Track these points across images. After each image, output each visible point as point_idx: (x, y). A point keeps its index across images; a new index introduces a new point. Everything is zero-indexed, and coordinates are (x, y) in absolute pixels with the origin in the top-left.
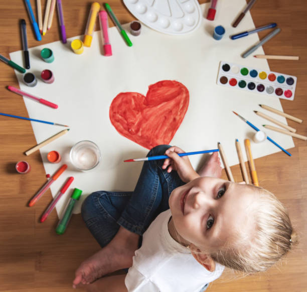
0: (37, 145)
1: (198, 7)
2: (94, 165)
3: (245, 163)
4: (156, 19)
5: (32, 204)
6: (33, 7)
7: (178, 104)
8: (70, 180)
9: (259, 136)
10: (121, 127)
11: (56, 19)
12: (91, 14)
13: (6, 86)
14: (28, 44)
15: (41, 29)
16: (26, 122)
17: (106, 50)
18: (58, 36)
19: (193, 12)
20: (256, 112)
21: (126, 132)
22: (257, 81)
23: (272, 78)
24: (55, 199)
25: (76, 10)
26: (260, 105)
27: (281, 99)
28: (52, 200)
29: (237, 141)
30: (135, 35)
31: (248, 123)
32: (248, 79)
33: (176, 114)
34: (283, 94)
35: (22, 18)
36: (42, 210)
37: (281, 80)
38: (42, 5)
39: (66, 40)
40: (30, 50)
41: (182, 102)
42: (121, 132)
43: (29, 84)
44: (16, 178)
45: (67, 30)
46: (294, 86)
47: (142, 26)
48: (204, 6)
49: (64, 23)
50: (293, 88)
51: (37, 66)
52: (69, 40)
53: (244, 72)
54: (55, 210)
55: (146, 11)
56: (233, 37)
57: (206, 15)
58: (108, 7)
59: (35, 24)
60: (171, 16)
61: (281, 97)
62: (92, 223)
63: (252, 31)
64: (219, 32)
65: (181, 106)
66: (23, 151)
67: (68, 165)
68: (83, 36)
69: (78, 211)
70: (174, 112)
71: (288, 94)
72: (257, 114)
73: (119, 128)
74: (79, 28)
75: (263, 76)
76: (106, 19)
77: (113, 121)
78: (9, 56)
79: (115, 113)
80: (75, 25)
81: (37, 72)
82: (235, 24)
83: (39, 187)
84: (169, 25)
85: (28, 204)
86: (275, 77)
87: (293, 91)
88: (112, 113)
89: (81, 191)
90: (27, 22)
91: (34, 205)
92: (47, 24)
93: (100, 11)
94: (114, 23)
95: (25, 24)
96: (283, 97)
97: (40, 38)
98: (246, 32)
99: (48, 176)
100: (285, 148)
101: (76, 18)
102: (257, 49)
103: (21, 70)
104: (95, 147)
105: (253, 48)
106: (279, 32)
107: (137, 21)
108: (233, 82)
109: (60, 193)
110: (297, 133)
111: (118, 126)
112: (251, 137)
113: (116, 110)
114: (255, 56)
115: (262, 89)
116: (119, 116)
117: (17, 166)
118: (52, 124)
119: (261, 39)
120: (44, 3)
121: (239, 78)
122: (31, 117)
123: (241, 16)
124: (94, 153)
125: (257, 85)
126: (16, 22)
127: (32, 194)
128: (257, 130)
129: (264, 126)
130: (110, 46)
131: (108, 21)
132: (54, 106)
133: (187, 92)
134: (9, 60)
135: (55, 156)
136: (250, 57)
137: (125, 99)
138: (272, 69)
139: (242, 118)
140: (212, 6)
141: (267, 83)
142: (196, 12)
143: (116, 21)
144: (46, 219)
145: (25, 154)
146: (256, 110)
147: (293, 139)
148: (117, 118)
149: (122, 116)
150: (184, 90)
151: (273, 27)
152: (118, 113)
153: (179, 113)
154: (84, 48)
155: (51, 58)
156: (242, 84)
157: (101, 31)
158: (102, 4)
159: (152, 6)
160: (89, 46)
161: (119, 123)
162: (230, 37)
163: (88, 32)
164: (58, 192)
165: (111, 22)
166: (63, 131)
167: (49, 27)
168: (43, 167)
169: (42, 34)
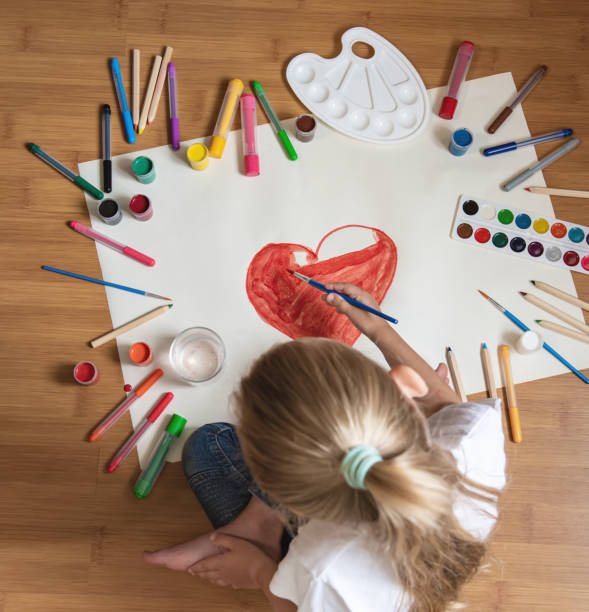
0: (113, 330)
1: (422, 92)
2: (211, 375)
3: (498, 389)
4: (345, 113)
5: (94, 438)
6: (125, 84)
7: (374, 271)
8: (166, 398)
9: (529, 340)
10: (267, 306)
11: (163, 105)
12: (226, 101)
13: (68, 220)
14: (112, 149)
15: (136, 123)
16: (98, 288)
17: (249, 164)
18: (165, 136)
19: (414, 101)
20: (524, 294)
21: (274, 317)
22: (529, 235)
23: (558, 231)
24: (136, 433)
25: (199, 92)
26: (533, 282)
27: (572, 271)
28: (132, 433)
29: (484, 346)
30: (304, 140)
31: (507, 314)
32: (512, 231)
33: (371, 289)
34: (580, 264)
35: (106, 102)
36: (113, 450)
37: (576, 236)
38: (141, 81)
39: (178, 145)
40: (114, 159)
41: (383, 267)
42: (265, 316)
43: (106, 219)
44: (71, 391)
45: (181, 128)
47: (318, 125)
48: (435, 91)
49: (178, 114)
51: (125, 187)
52: (182, 144)
53: (505, 217)
54: (135, 452)
55: (326, 97)
56: (487, 152)
57: (438, 110)
58: (258, 87)
59: (127, 114)
60: (373, 107)
61: (573, 268)
62: (200, 480)
63: (524, 142)
64: (462, 140)
65: (381, 275)
66: (88, 339)
67: (164, 370)
68: (209, 138)
69: (176, 457)
70: (366, 285)
72: (526, 299)
73: (262, 309)
74: (203, 123)
75: (541, 226)
76: (253, 110)
77: (252, 294)
78: (76, 169)
79: (257, 280)
80: (197, 119)
81: (124, 199)
82: (492, 128)
83: (111, 407)
84: (367, 124)
85: (89, 436)
86: (565, 231)
88: (251, 281)
89: (185, 421)
90: (113, 109)
91: (98, 440)
92: (148, 116)
93: (243, 95)
94: (267, 117)
95: (110, 112)
96: (579, 268)
97: (132, 139)
98: (514, 143)
99: (127, 388)
100: (578, 367)
101: (199, 106)
102: (532, 175)
103: (95, 195)
104: (216, 342)
105: (525, 173)
106: (576, 147)
107: (309, 115)
108: (483, 236)
109: (146, 420)
111: (262, 305)
112: (512, 342)
113: (258, 274)
114: (528, 189)
115: (537, 252)
116: (263, 287)
118: (142, 293)
119: (540, 158)
120: (145, 78)
121: (496, 227)
122: (107, 278)
123: (506, 112)
124: (213, 352)
125: (528, 243)
126: (94, 108)
128: (525, 329)
129: (538, 321)
130: (257, 157)
131: (256, 113)
132: (148, 262)
133: (394, 250)
134: (76, 175)
135: (142, 352)
136: (518, 190)
137: (276, 256)
138: (559, 215)
139: (496, 305)
140: (450, 92)
141: (548, 240)
142: (420, 104)
143: (272, 116)
144: (117, 466)
145: (89, 345)
146: (524, 291)
148: (260, 290)
149: (269, 287)
150: (388, 245)
151: (565, 136)
152: (263, 280)
153: (376, 289)
154: (210, 161)
155: (150, 175)
156: (500, 240)
157: (243, 131)
158: (247, 83)
159: (339, 88)
160: (219, 157)
161: (262, 300)
162: (481, 150)
163: (218, 131)
164: (144, 419)
165: (262, 115)
166: (160, 307)
167: (151, 120)
168: (120, 371)
169: (137, 132)
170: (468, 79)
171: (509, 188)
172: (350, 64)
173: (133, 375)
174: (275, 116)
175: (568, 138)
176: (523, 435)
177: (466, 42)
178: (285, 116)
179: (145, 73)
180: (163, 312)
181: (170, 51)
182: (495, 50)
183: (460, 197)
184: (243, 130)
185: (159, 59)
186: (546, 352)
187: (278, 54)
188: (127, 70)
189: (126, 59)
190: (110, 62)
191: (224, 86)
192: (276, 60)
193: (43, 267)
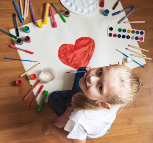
0: (25, 72)
1: (96, 2)
4: (77, 8)
6: (18, 8)
7: (90, 48)
8: (42, 87)
9: (129, 59)
11: (29, 12)
12: (46, 9)
13: (8, 45)
14: (18, 25)
15: (23, 17)
16: (20, 61)
17: (54, 25)
18: (31, 20)
19: (94, 4)
20: (126, 49)
21: (66, 62)
22: (126, 34)
23: (133, 32)
25: (39, 8)
26: (128, 45)
27: (138, 42)
28: (34, 96)
30: (67, 17)
31: (123, 54)
32: (122, 33)
33: (89, 52)
35: (14, 13)
37: (137, 33)
38: (23, 6)
40: (19, 28)
41: (92, 46)
42: (64, 63)
43: (19, 44)
44: (17, 88)
45: (35, 17)
46: (144, 35)
47: (70, 13)
49: (34, 14)
50: (143, 36)
51: (22, 35)
52: (36, 21)
53: (120, 30)
54: (36, 101)
55: (71, 5)
56: (113, 15)
57: (100, 5)
58: (54, 5)
59: (20, 15)
60: (83, 6)
63: (122, 11)
64: (106, 13)
65: (91, 48)
66: (19, 75)
67: (41, 80)
68: (43, 19)
69: (46, 101)
70: (88, 52)
71: (141, 39)
72: (127, 50)
74: (41, 16)
75: (129, 31)
77: (60, 58)
78: (9, 32)
79: (60, 54)
80: (39, 15)
81: (23, 38)
82: (114, 8)
84: (83, 11)
85: (23, 100)
87: (144, 37)
88: (59, 54)
89: (47, 92)
91: (26, 100)
92: (26, 15)
93: (50, 7)
94: (57, 12)
95: (15, 16)
96: (139, 40)
97: (23, 22)
98: (119, 11)
99: (31, 86)
100: (142, 64)
102: (125, 19)
103: (15, 37)
104: (52, 71)
105: (123, 19)
106: (135, 11)
107: (67, 10)
108: (115, 35)
110: (147, 57)
111: (63, 60)
112: (125, 61)
114: (124, 23)
115: (128, 38)
117: (17, 82)
119: (127, 14)
121: (118, 33)
122: (22, 59)
123: (117, 4)
124: (52, 74)
125: (126, 36)
126: (11, 15)
127: (25, 94)
128: (128, 57)
129: (131, 55)
130: (56, 23)
131: (54, 11)
132: (32, 53)
133: (94, 42)
134: (9, 33)
135: (34, 76)
136: (122, 23)
137: (65, 47)
138: (132, 28)
139: (120, 52)
141: (131, 35)
144: (32, 105)
145: (20, 76)
147: (145, 60)
148: (62, 56)
149: (64, 55)
150: (92, 40)
151: (132, 8)
152: (62, 54)
153: (91, 52)
154: (44, 25)
155: (29, 30)
156: (119, 36)
158: (50, 4)
159: (74, 2)
160: (46, 24)
161: (63, 59)
163: (45, 17)
164: (37, 93)
166: (37, 64)
168: (29, 82)
169: (24, 20)
173: (32, 82)
174: (59, 12)
178: (62, 11)
183: (108, 27)
184: (51, 16)
186: (133, 62)
188: (18, 4)
189: (18, 1)
191: (45, 6)
193: (4, 58)
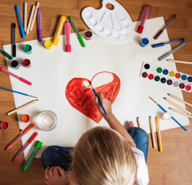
0: (16, 109)
1: (131, 24)
3: (155, 132)
4: (103, 30)
5: (8, 149)
6: (21, 16)
7: (112, 89)
8: (35, 134)
9: (166, 115)
10: (73, 101)
11: (36, 25)
12: (59, 24)
14: (16, 40)
15: (25, 31)
16: (10, 92)
17: (67, 48)
18: (36, 37)
19: (127, 27)
20: (165, 98)
21: (75, 105)
22: (167, 77)
23: (178, 76)
25: (49, 20)
26: (168, 94)
27: (182, 91)
28: (22, 147)
29: (150, 117)
30: (88, 40)
31: (159, 105)
32: (161, 75)
33: (110, 95)
34: (185, 88)
35: (14, 22)
36: (15, 154)
37: (184, 78)
38: (27, 15)
39: (41, 40)
40: (17, 44)
41: (115, 87)
42: (72, 104)
45: (43, 33)
47: (93, 35)
48: (136, 23)
49: (41, 28)
50: (191, 84)
51: (21, 55)
52: (42, 39)
53: (159, 70)
54: (23, 154)
55: (96, 24)
56: (153, 46)
57: (137, 30)
58: (71, 19)
59: (22, 27)
60: (113, 28)
61: (183, 89)
63: (167, 43)
64: (145, 42)
65: (114, 90)
66: (6, 112)
67: (35, 124)
68: (53, 37)
69: (39, 156)
70: (109, 94)
71: (189, 88)
72: (166, 100)
73: (71, 102)
74: (50, 32)
75: (172, 74)
76: (69, 28)
77: (68, 96)
78: (2, 48)
79: (69, 91)
80: (48, 30)
81: (20, 59)
82: (156, 37)
83: (14, 138)
84: (111, 34)
85: (6, 148)
86: (180, 76)
88: (67, 91)
89: (42, 143)
90: (17, 25)
92: (30, 28)
93: (66, 22)
95: (15, 26)
96: (184, 89)
97: (24, 37)
98: (163, 43)
99: (21, 130)
100: (183, 125)
101: (49, 25)
102: (169, 55)
103: (10, 58)
105: (167, 54)
106: (186, 45)
107: (90, 30)
108: (151, 77)
109: (27, 143)
112: (160, 115)
113: (70, 89)
115: (170, 83)
116: (71, 93)
118: (27, 95)
119: (173, 49)
120: (29, 14)
121: (155, 74)
122: (13, 89)
125: (167, 80)
126: (9, 24)
127: (10, 142)
128: (165, 112)
129: (169, 108)
130: (70, 46)
131: (70, 29)
132: (29, 83)
133: (119, 81)
134: (2, 50)
136: (164, 60)
137: (77, 82)
138: (178, 70)
139: (155, 102)
140: (141, 24)
141: (174, 79)
142: (130, 26)
143: (76, 29)
144: (17, 160)
145: (7, 114)
146: (165, 97)
147: (189, 120)
148: (70, 95)
149: (74, 94)
150: (117, 79)
151: (181, 41)
152: (71, 91)
153: (112, 95)
154: (53, 46)
155: (30, 51)
156: (157, 79)
158: (67, 17)
159: (101, 21)
160: (56, 45)
161: (71, 99)
162: (151, 45)
163: (56, 35)
164: (27, 142)
165: (72, 29)
167: (31, 30)
168: (18, 124)
169: (26, 34)
170: (148, 19)
171: (161, 59)
172: (105, 11)
173: (23, 125)
174: (77, 30)
175: (182, 42)
176: (163, 149)
177: (147, 5)
178: (81, 30)
179: (29, 12)
180: (35, 102)
181: (38, 4)
182: (157, 8)
183: (143, 63)
184: (65, 35)
185: (34, 7)
186: (172, 119)
187: (79, 7)
188: (22, 10)
189: (22, 6)
190: (16, 7)
191: (59, 18)
192: (78, 9)
